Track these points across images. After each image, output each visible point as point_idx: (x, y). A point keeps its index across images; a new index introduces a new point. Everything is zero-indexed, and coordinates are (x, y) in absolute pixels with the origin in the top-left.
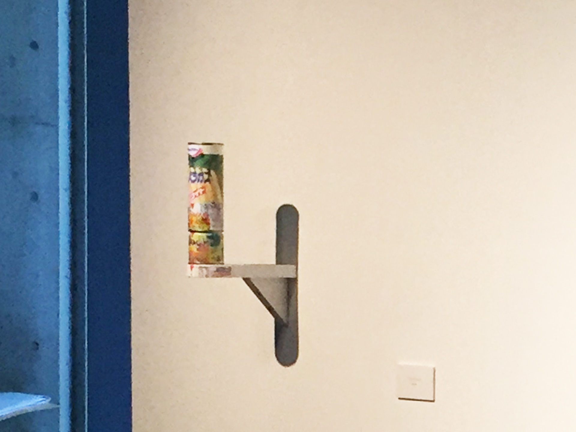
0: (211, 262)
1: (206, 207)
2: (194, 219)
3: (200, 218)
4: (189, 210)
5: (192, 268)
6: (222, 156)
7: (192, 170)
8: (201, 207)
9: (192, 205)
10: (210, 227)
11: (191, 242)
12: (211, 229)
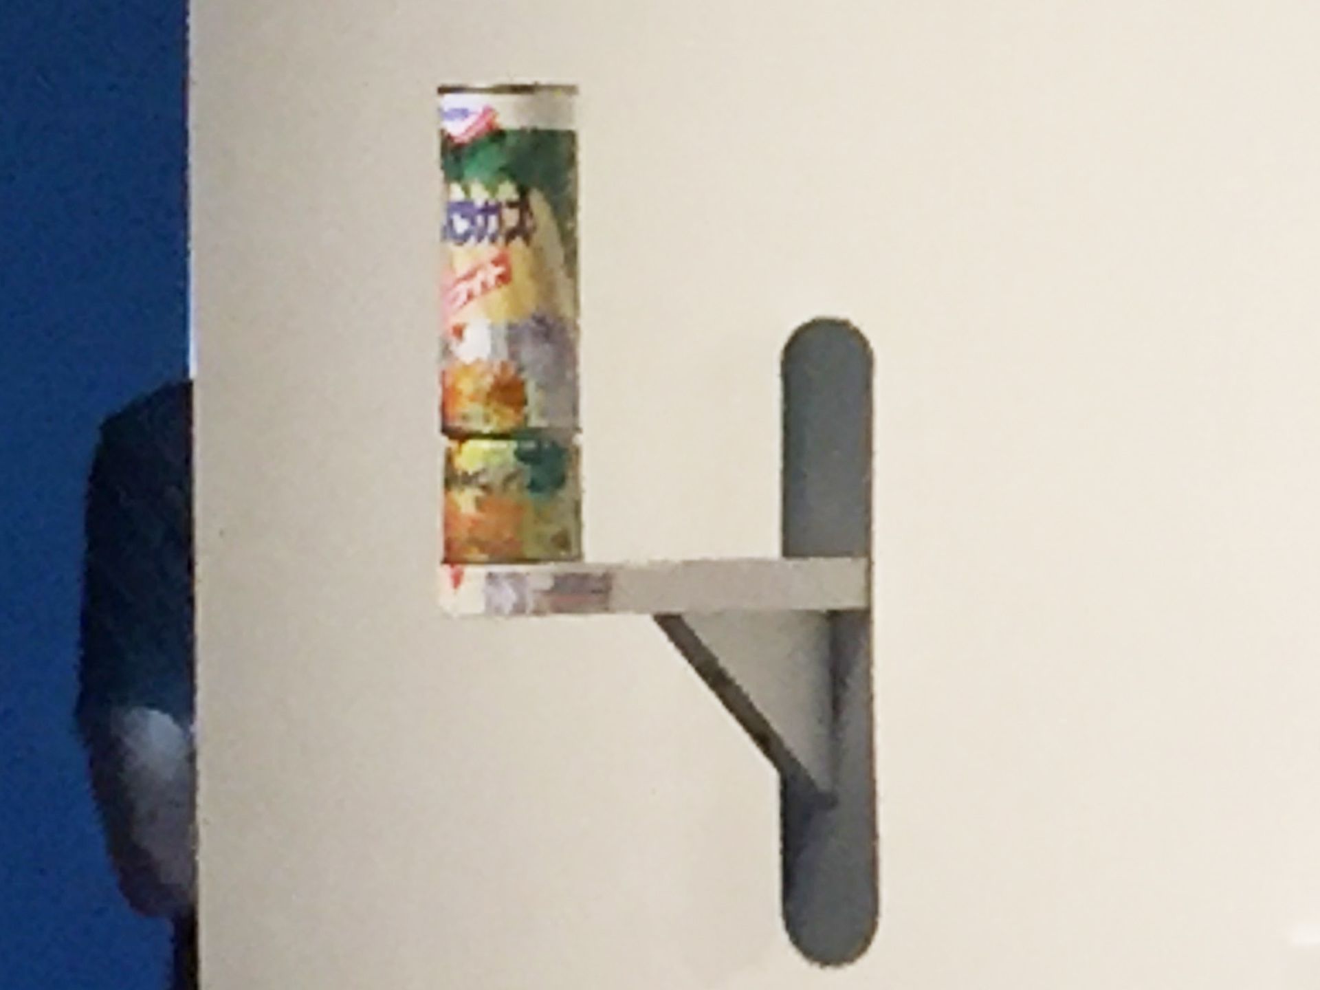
0: (529, 554)
1: (514, 336)
2: (466, 386)
3: (488, 381)
4: (446, 351)
5: (457, 580)
6: (571, 136)
7: (457, 193)
8: (493, 338)
9: (459, 332)
10: (526, 418)
11: (452, 479)
12: (535, 422)
